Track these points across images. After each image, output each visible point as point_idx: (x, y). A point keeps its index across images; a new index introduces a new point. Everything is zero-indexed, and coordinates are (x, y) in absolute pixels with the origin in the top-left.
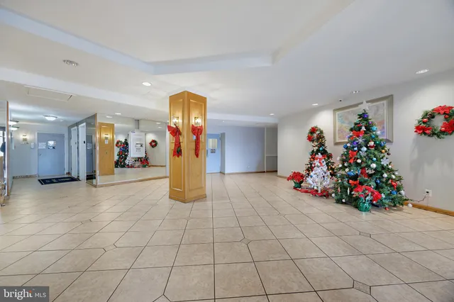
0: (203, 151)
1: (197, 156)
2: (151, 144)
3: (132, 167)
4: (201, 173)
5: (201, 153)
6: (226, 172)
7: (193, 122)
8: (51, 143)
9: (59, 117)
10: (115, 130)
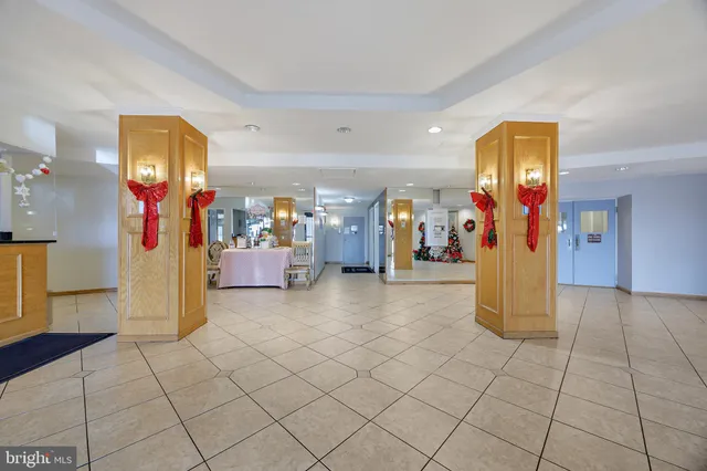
0: (548, 239)
1: (532, 247)
2: (465, 225)
3: (439, 260)
4: (543, 283)
5: (543, 242)
6: (634, 289)
7: (522, 177)
8: (354, 228)
9: (356, 198)
10: (414, 209)
